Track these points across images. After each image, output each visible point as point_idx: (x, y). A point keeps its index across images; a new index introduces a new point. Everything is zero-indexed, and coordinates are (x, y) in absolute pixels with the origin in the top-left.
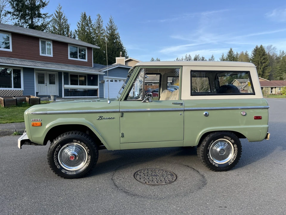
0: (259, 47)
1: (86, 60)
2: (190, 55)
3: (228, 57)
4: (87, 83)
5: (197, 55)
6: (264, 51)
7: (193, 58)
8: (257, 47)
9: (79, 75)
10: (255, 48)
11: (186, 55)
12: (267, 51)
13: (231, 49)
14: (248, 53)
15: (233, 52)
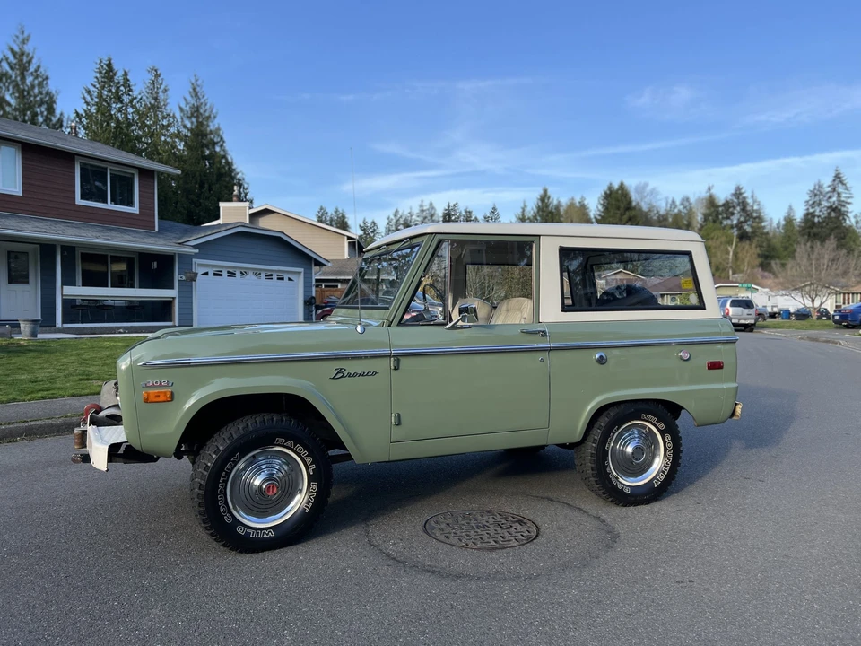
0: (616, 186)
1: (135, 209)
2: (431, 204)
3: (538, 212)
4: (137, 282)
5: (452, 205)
6: (630, 198)
7: (440, 212)
8: (610, 188)
9: (112, 257)
10: (606, 188)
11: (422, 201)
12: (635, 197)
13: (545, 191)
14: (586, 202)
15: (549, 198)
